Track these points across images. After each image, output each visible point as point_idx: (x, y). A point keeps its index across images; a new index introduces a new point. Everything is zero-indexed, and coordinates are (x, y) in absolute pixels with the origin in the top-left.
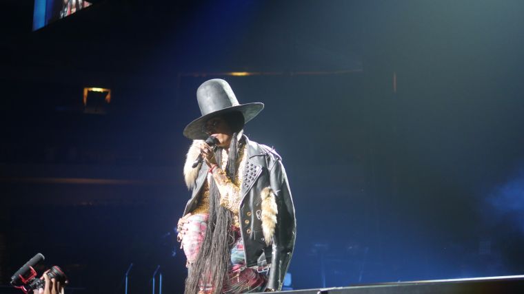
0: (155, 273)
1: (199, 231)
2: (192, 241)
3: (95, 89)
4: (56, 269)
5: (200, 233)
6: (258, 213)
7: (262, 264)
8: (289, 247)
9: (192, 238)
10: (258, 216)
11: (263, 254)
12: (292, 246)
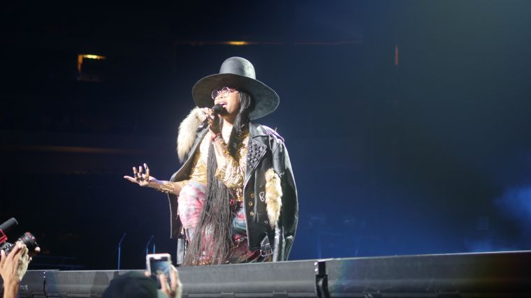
0: (149, 243)
1: (197, 196)
2: (189, 205)
3: (90, 56)
4: (28, 236)
5: (198, 199)
6: (262, 195)
7: (266, 248)
8: (291, 231)
9: (189, 202)
10: (261, 198)
11: (267, 237)
12: (294, 231)
